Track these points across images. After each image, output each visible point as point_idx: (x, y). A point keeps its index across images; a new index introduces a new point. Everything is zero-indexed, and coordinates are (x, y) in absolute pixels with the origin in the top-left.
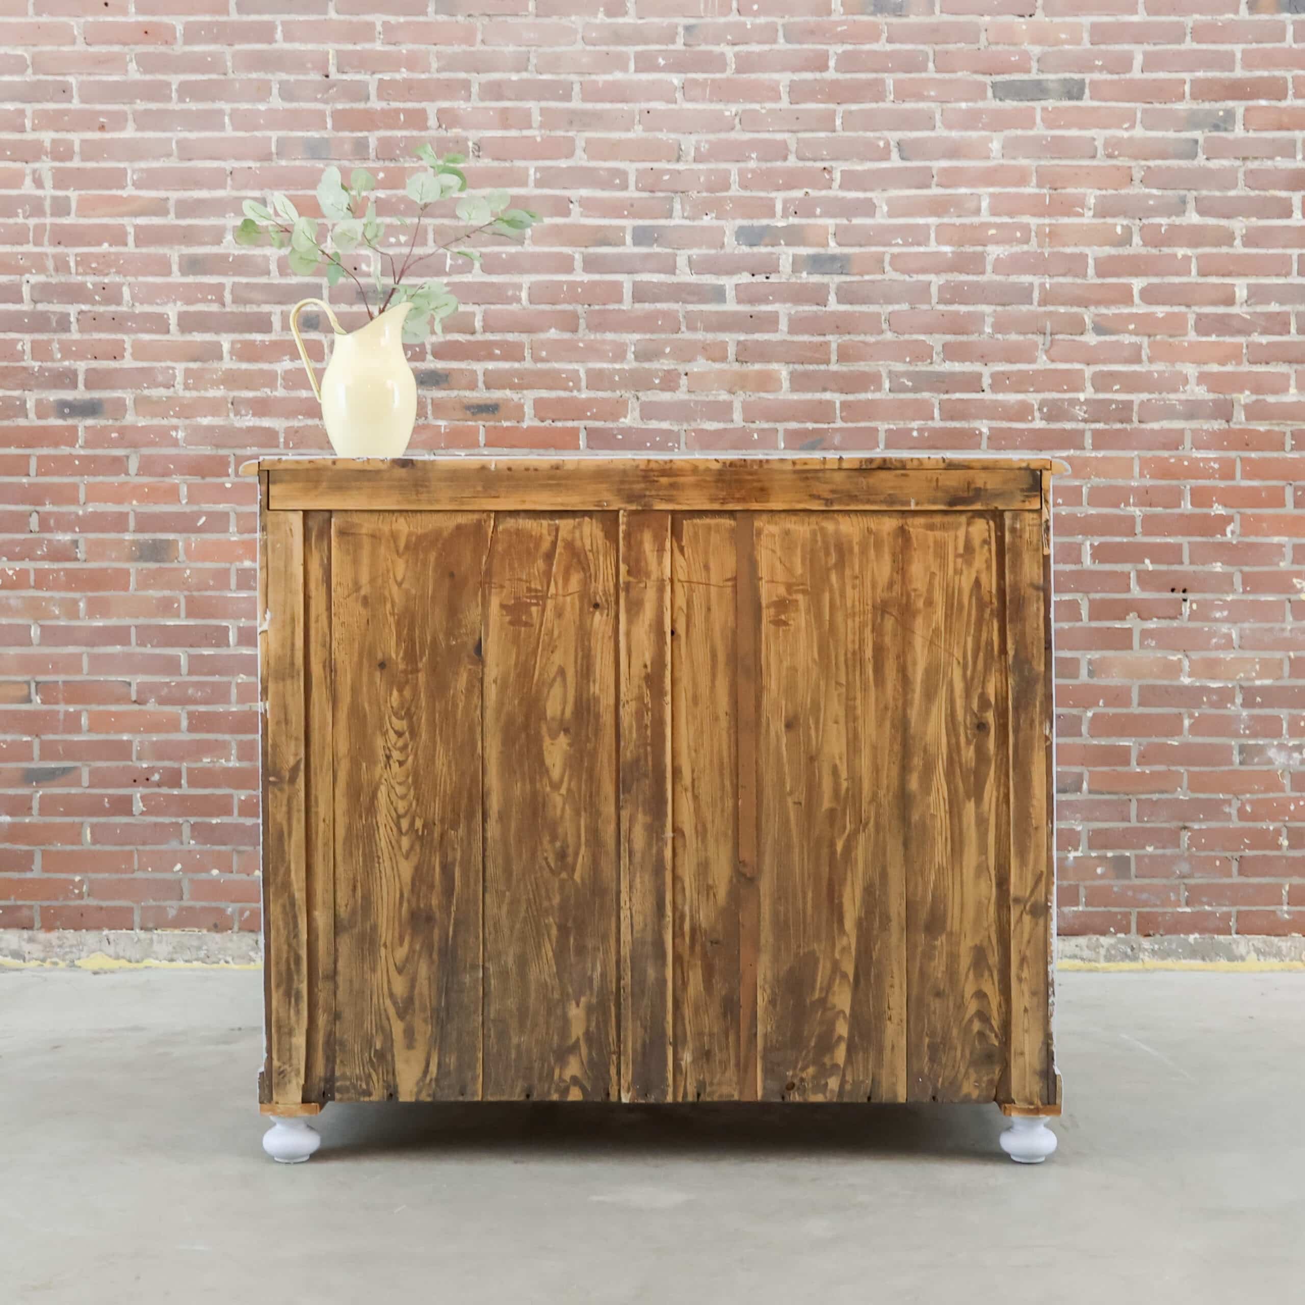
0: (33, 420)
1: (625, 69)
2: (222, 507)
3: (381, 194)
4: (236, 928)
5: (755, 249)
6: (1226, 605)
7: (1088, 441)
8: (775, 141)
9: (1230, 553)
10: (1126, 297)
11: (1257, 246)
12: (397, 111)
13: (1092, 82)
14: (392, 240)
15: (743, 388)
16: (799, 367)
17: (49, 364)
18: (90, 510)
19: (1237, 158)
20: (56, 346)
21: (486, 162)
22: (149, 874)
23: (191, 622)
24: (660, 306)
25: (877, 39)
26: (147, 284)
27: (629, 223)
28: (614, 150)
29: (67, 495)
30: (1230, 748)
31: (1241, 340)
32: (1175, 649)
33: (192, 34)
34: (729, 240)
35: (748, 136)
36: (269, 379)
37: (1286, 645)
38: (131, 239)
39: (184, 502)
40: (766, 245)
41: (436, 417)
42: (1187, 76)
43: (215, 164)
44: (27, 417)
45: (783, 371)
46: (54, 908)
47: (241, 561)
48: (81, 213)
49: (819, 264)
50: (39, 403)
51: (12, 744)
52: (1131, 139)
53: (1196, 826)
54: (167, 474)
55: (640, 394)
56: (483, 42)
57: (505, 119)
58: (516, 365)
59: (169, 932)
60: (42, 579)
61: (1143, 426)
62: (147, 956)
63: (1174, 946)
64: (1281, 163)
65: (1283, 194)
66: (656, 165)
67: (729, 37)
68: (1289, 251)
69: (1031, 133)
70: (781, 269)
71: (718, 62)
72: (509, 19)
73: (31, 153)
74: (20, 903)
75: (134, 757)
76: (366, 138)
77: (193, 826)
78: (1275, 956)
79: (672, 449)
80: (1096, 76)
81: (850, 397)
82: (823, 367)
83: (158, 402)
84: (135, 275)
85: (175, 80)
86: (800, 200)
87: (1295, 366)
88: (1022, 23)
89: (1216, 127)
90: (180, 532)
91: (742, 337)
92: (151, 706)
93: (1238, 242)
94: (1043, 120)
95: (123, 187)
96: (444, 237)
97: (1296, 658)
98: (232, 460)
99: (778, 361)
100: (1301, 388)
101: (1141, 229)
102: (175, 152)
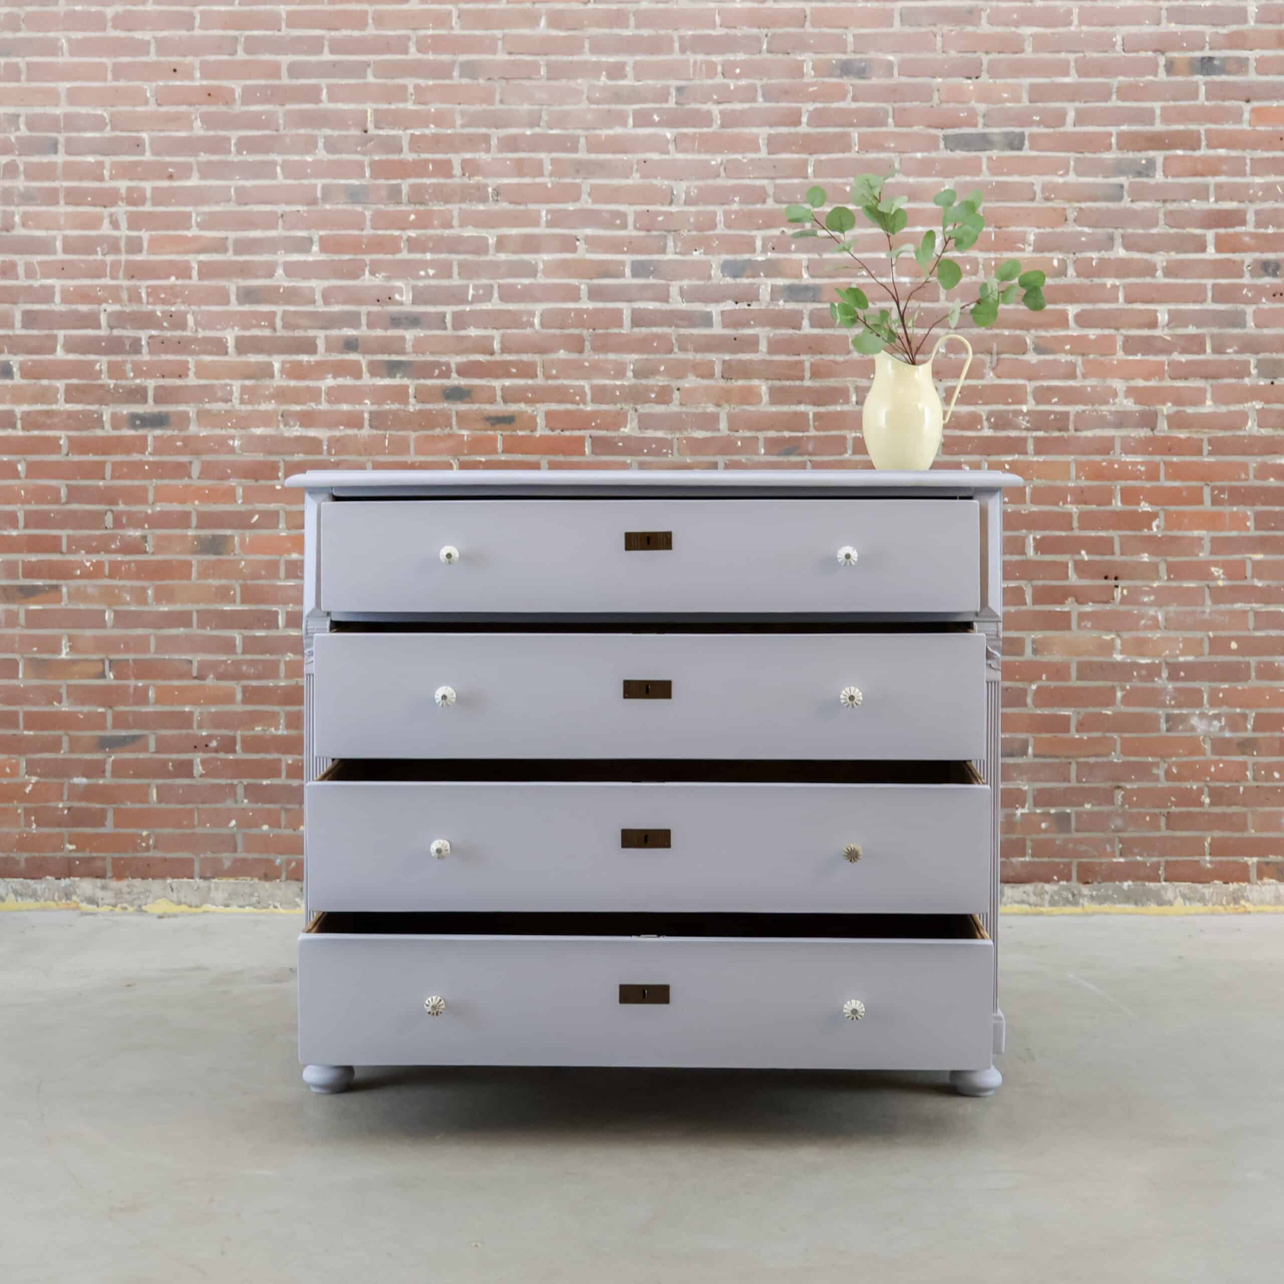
0: (108, 431)
1: (625, 125)
2: (273, 506)
3: (412, 233)
4: (284, 876)
5: (738, 280)
6: (1153, 591)
7: (1031, 447)
8: (754, 186)
9: (1155, 545)
10: (1062, 321)
11: (1176, 276)
12: (427, 161)
13: (1031, 135)
14: (422, 273)
15: (728, 401)
16: (777, 383)
17: (123, 382)
18: (158, 509)
19: (1158, 201)
20: (129, 366)
21: (504, 205)
22: (208, 829)
23: (246, 607)
24: (655, 330)
25: (843, 98)
26: (210, 312)
27: (628, 258)
28: (614, 195)
29: (138, 496)
30: (1158, 717)
31: (1163, 358)
32: (1109, 630)
33: (249, 96)
34: (715, 272)
35: (732, 182)
36: (314, 394)
37: (1206, 625)
38: (195, 273)
39: (240, 502)
40: (748, 277)
41: (460, 428)
42: (1113, 130)
43: (268, 208)
44: (103, 427)
45: (763, 387)
46: (124, 859)
47: (290, 553)
48: (151, 251)
49: (795, 293)
50: (114, 416)
51: (89, 715)
52: (1065, 184)
53: (1128, 786)
54: (226, 477)
55: (638, 407)
56: (501, 102)
57: (520, 168)
58: (530, 382)
59: (224, 880)
60: (115, 571)
61: (1079, 434)
62: (204, 901)
63: (1110, 893)
64: (1196, 204)
65: (1198, 231)
66: (651, 208)
67: (715, 97)
68: (1204, 281)
69: (977, 179)
70: (761, 297)
71: (705, 119)
72: (523, 82)
73: (108, 198)
74: (95, 855)
75: (195, 725)
76: (400, 185)
77: (247, 788)
78: (1199, 901)
79: (666, 454)
80: (1035, 130)
81: (822, 409)
82: (798, 383)
83: (218, 414)
84: (199, 304)
85: (234, 135)
86: (777, 237)
87: (1211, 382)
88: (969, 84)
89: (1139, 174)
90: (234, 528)
91: (727, 357)
92: (210, 681)
93: (1159, 273)
94: (989, 168)
95: (188, 229)
96: (467, 270)
97: (1215, 637)
98: (282, 465)
99: (759, 378)
100: (1216, 400)
101: (1075, 262)
102: (234, 197)
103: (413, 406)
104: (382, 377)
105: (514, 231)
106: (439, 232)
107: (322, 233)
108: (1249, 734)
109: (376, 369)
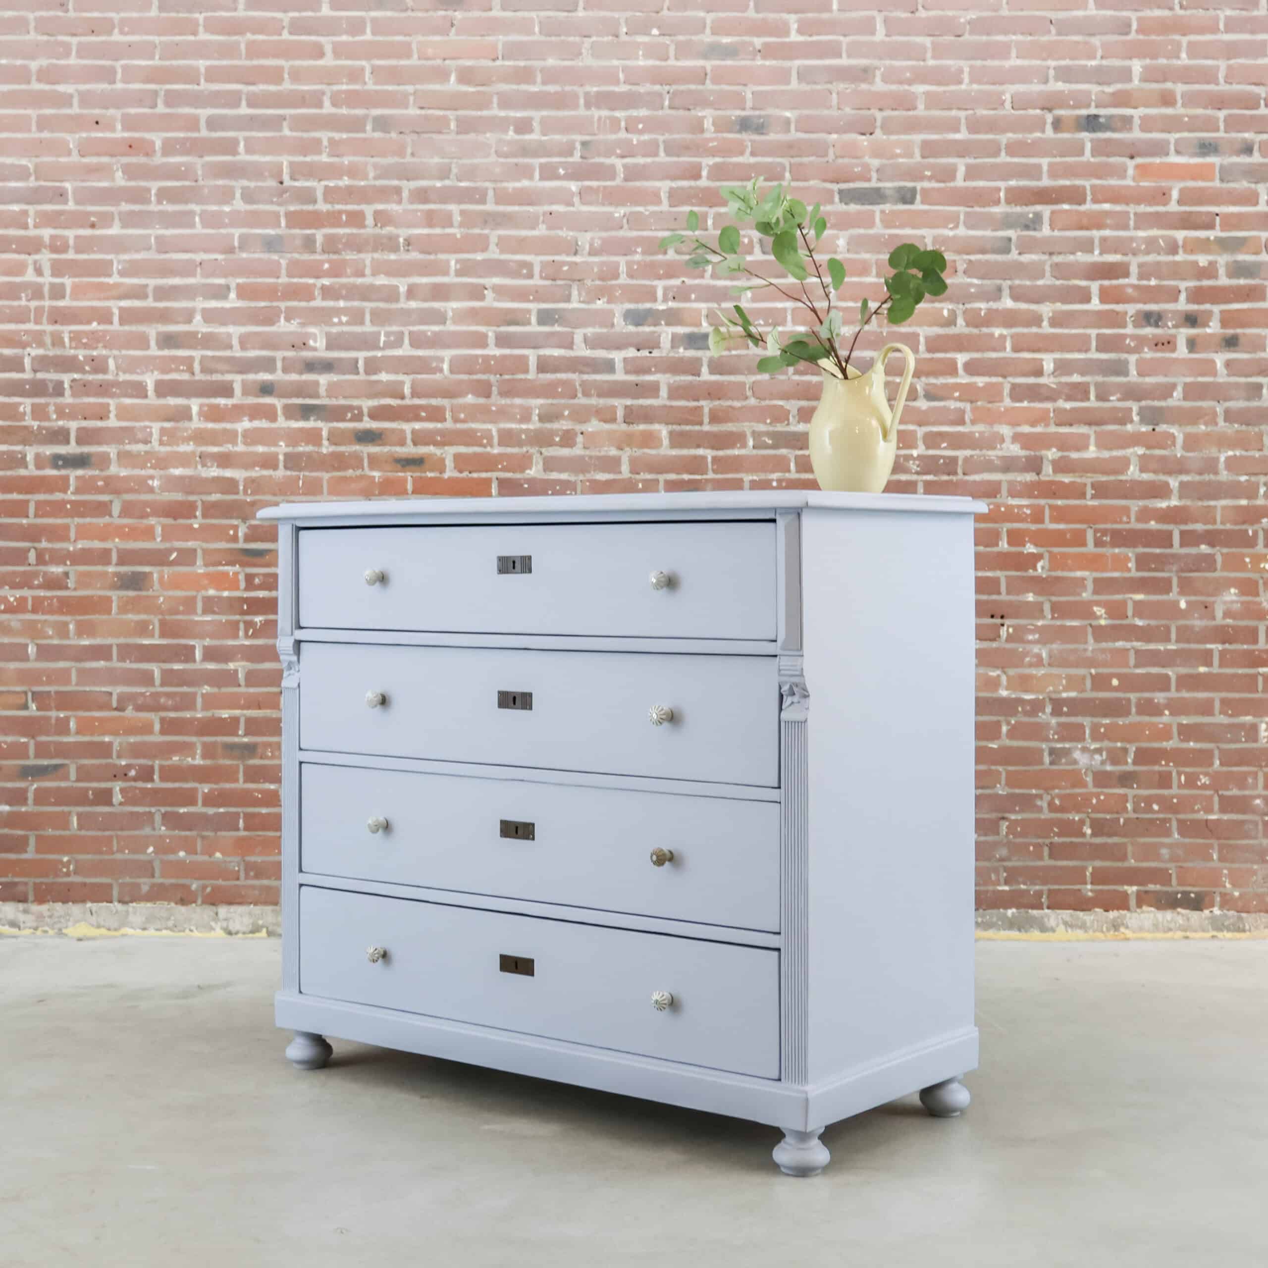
0: (31, 471)
1: (531, 178)
2: (190, 544)
3: (326, 282)
4: (199, 901)
5: (641, 329)
6: (1037, 629)
7: (921, 491)
8: (656, 238)
9: (1041, 585)
10: (951, 369)
11: (1061, 326)
12: (340, 212)
13: (923, 189)
14: (336, 320)
15: (629, 445)
16: (676, 428)
17: (46, 424)
18: (80, 546)
19: (1044, 253)
20: (52, 408)
21: (415, 255)
22: (127, 855)
23: (164, 641)
24: (559, 376)
25: (742, 153)
26: (129, 356)
27: (534, 307)
28: (521, 245)
29: (60, 534)
30: (1041, 750)
31: (1049, 405)
32: (996, 667)
33: (169, 148)
34: (618, 320)
35: (634, 234)
36: (231, 437)
37: (1088, 663)
38: (116, 319)
39: (159, 539)
40: (649, 325)
41: (371, 469)
42: (1002, 184)
43: (187, 256)
44: (26, 467)
45: (663, 431)
46: (46, 884)
47: (206, 589)
48: (74, 297)
49: (694, 341)
50: (37, 456)
51: (11, 745)
52: (954, 237)
54: (144, 516)
55: (543, 450)
56: (413, 154)
57: (430, 219)
58: (439, 425)
59: (142, 905)
60: (38, 606)
61: (967, 478)
62: (123, 925)
63: (995, 919)
64: (1081, 257)
65: (1083, 283)
66: (557, 258)
67: (618, 151)
68: (1088, 331)
69: (871, 232)
70: (662, 345)
71: (608, 173)
72: (434, 136)
73: (32, 246)
74: (16, 880)
75: (114, 755)
76: (314, 235)
77: (165, 816)
78: (1080, 928)
80: (926, 184)
81: (721, 453)
82: (697, 428)
83: (138, 455)
84: (120, 348)
85: (154, 186)
86: (678, 287)
87: (1094, 428)
88: (864, 141)
89: (1027, 227)
90: (152, 565)
91: (629, 402)
92: (130, 712)
93: (1045, 323)
94: (882, 221)
95: (110, 276)
96: (379, 317)
97: (1097, 674)
98: (199, 504)
99: (659, 423)
100: (1100, 446)
101: (965, 312)
102: (154, 246)
103: (326, 448)
104: (297, 420)
105: (424, 280)
106: (352, 280)
107: (240, 280)
108: (1130, 767)
109: (291, 412)
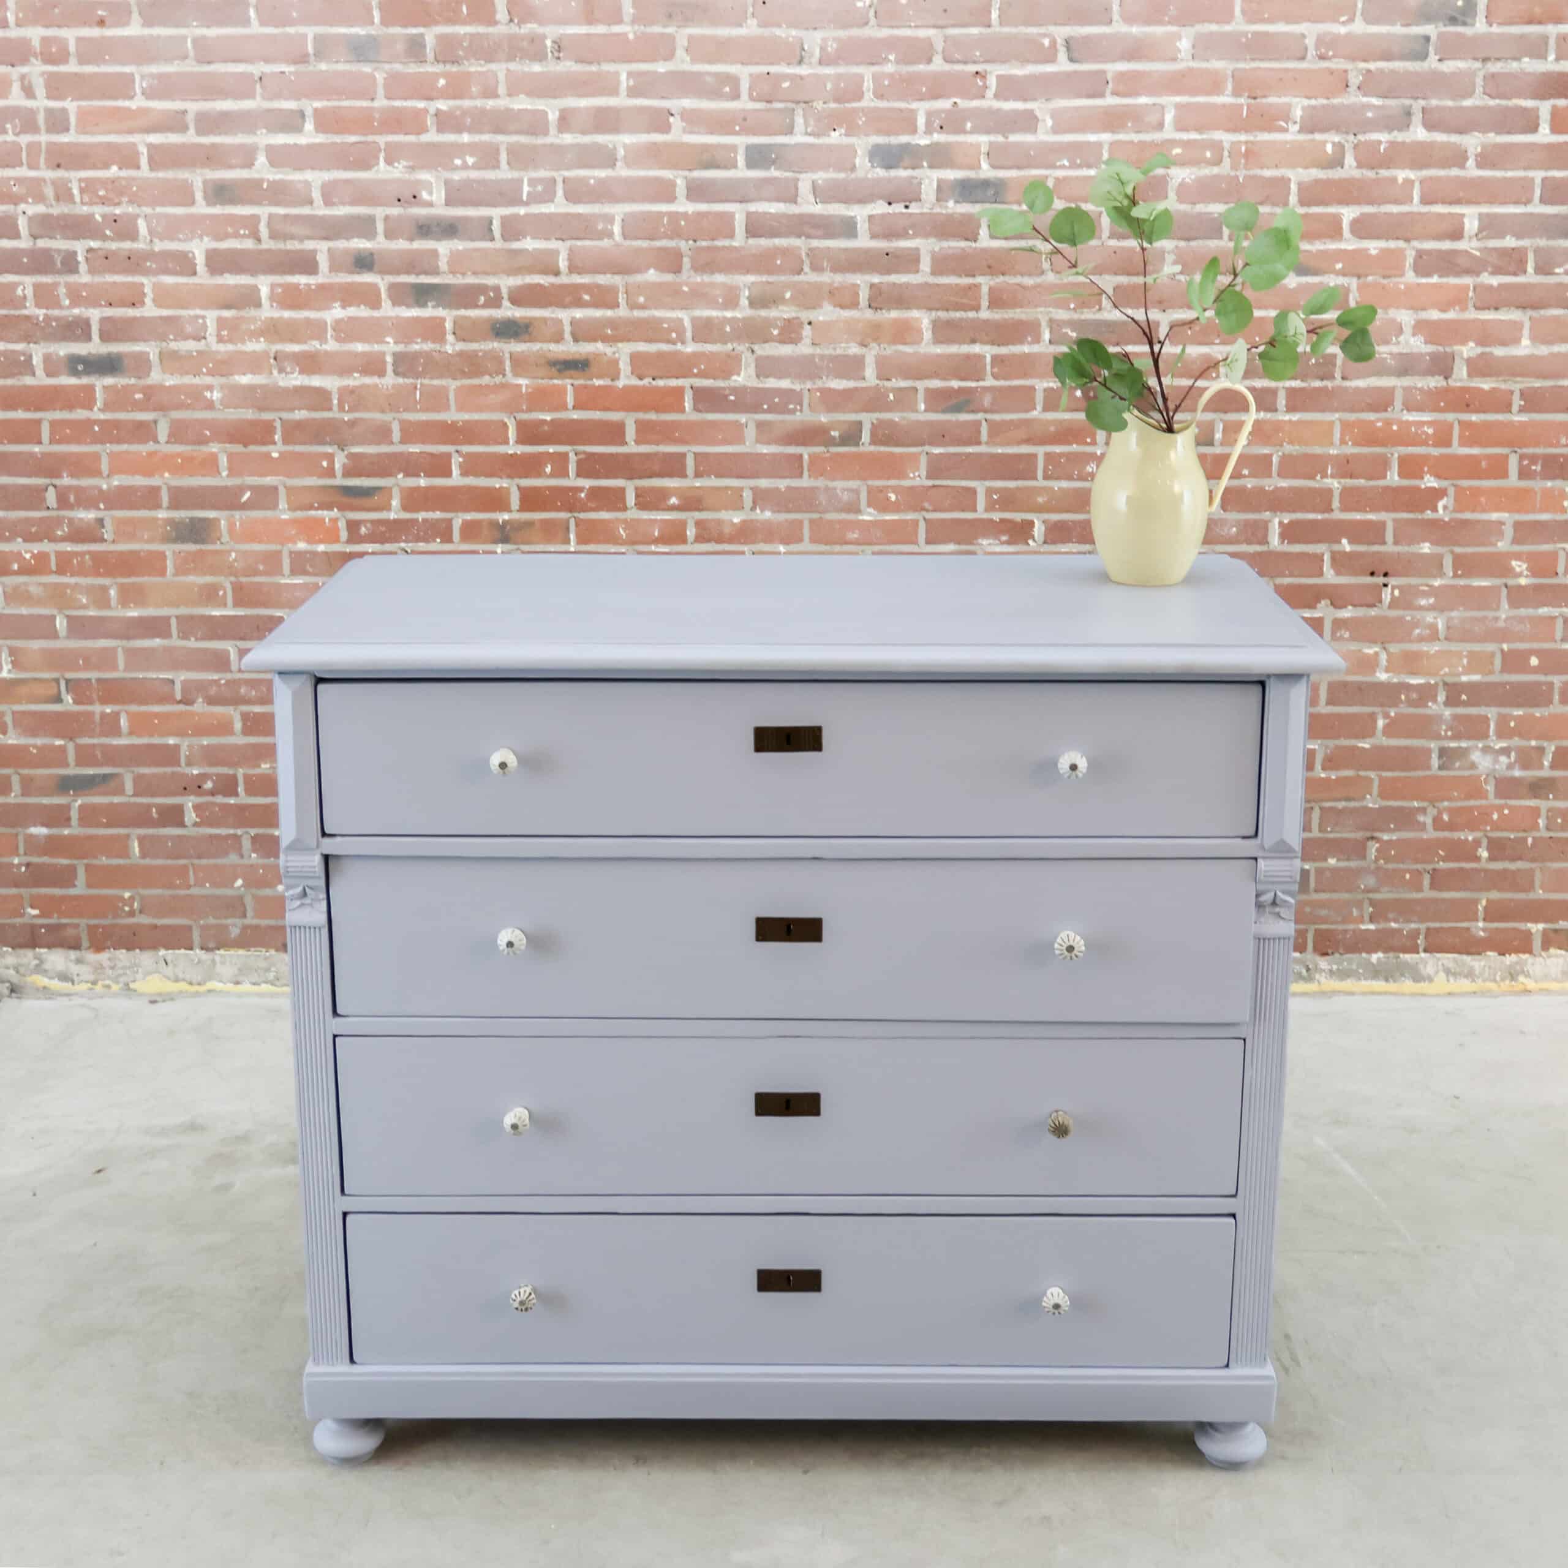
0: (40, 379)
2: (269, 480)
3: (442, 105)
5: (893, 173)
6: (1433, 591)
7: (1282, 401)
8: (917, 39)
9: (1440, 531)
10: (1333, 229)
11: (1493, 166)
12: (458, 1)
14: (458, 162)
15: (876, 340)
16: (942, 314)
17: (56, 312)
18: (116, 483)
19: (1475, 59)
20: (62, 291)
21: (568, 66)
22: (207, 889)
23: (240, 612)
24: (778, 242)
26: (166, 216)
27: (742, 141)
28: (722, 50)
29: (85, 466)
30: (1429, 751)
31: (1468, 281)
32: (1373, 641)
34: (862, 161)
35: (885, 33)
36: (318, 330)
37: (1501, 635)
38: (144, 161)
39: (224, 474)
40: (906, 168)
41: (516, 375)
43: (240, 68)
44: (34, 374)
46: (104, 927)
47: (295, 543)
48: (82, 129)
49: (969, 190)
50: (47, 359)
51: (41, 749)
52: (1348, 36)
53: (1386, 837)
54: (204, 441)
55: (756, 347)
57: (590, 11)
58: (609, 313)
59: (232, 952)
60: (65, 565)
61: (1347, 384)
62: (210, 979)
63: (1355, 966)
64: (1530, 65)
65: (1529, 103)
66: (773, 69)
68: (1531, 174)
69: (1227, 28)
70: (923, 196)
73: (16, 53)
74: (64, 921)
75: (183, 761)
76: (422, 35)
77: (255, 839)
78: (1466, 977)
79: (793, 412)
81: (1003, 350)
82: (971, 314)
83: (189, 356)
84: (154, 203)
86: (948, 112)
87: (1530, 313)
89: (1453, 20)
90: (220, 509)
91: (876, 279)
92: (199, 706)
93: (1471, 163)
94: (1243, 12)
95: (131, 98)
96: (520, 158)
97: (1510, 651)
98: (278, 424)
99: (918, 308)
100: (1535, 339)
101: (1356, 147)
102: (191, 53)
103: (452, 346)
104: (408, 306)
105: (583, 103)
106: (479, 103)
107: (318, 104)
108: (1546, 773)
109: (400, 295)
